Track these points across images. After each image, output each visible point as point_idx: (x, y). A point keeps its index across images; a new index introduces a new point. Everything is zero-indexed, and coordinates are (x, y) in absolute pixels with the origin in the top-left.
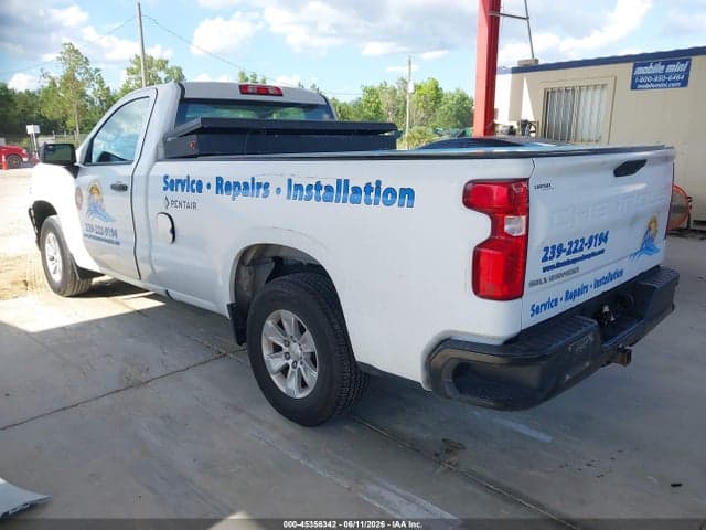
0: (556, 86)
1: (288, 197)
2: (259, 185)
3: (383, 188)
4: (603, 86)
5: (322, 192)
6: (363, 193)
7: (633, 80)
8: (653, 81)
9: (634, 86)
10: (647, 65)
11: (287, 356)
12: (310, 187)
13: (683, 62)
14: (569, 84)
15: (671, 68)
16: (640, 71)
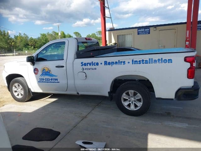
0: (120, 34)
1: (133, 64)
2: (121, 62)
3: (163, 60)
4: (131, 34)
5: (144, 62)
6: (157, 61)
7: (138, 33)
8: (142, 33)
9: (138, 34)
10: (141, 29)
11: (130, 101)
12: (140, 61)
13: (148, 28)
14: (123, 34)
15: (146, 30)
16: (139, 30)
